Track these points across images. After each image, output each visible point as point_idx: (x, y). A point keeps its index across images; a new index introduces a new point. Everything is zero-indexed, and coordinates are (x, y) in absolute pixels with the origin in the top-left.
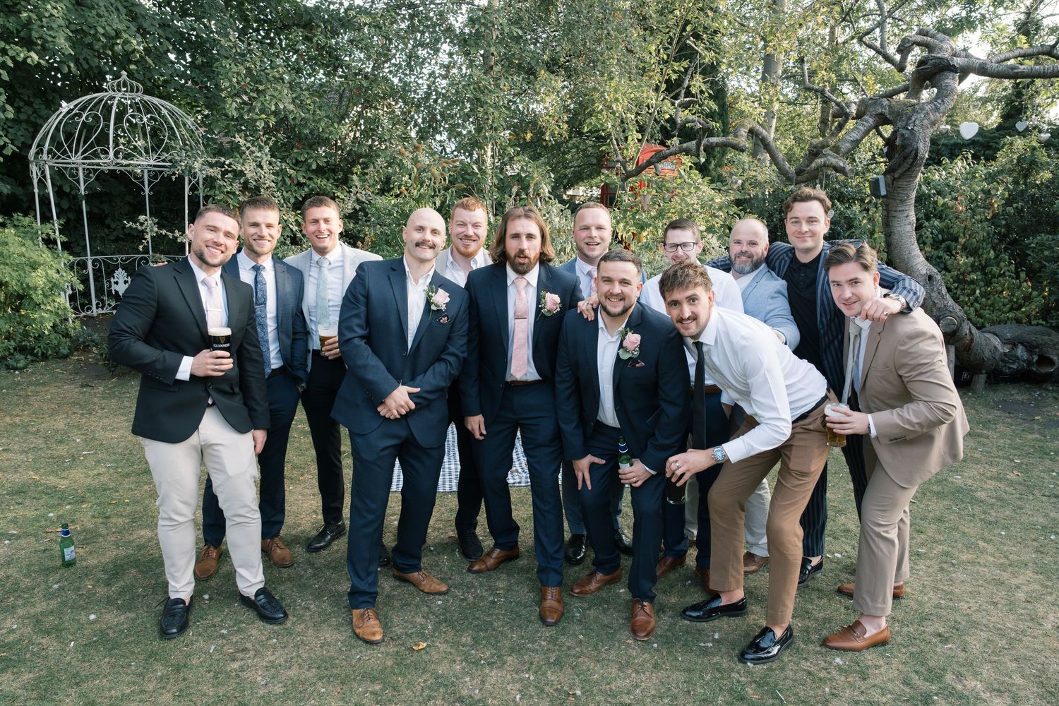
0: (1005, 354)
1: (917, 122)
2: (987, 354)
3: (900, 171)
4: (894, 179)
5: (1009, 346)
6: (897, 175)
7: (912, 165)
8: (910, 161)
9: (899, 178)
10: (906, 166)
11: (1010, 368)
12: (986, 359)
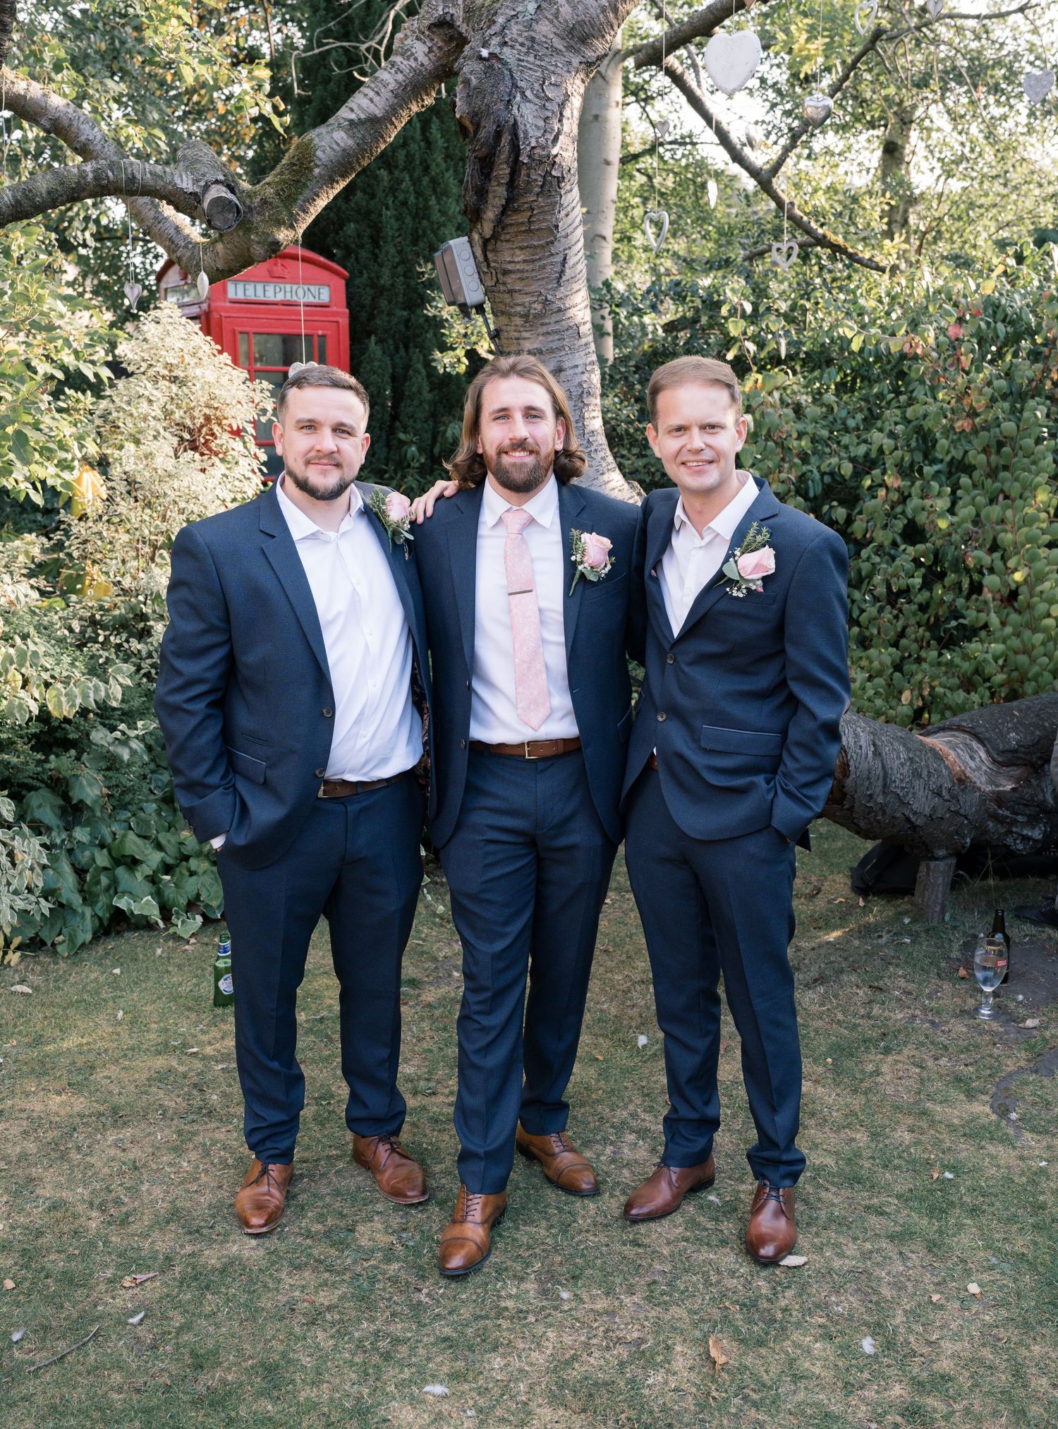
0: (999, 799)
1: (514, 30)
2: (922, 803)
3: (490, 214)
4: (485, 242)
5: (1016, 772)
6: (487, 230)
7: (511, 185)
8: (503, 171)
9: (495, 236)
10: (498, 194)
11: (1025, 839)
12: (920, 822)
